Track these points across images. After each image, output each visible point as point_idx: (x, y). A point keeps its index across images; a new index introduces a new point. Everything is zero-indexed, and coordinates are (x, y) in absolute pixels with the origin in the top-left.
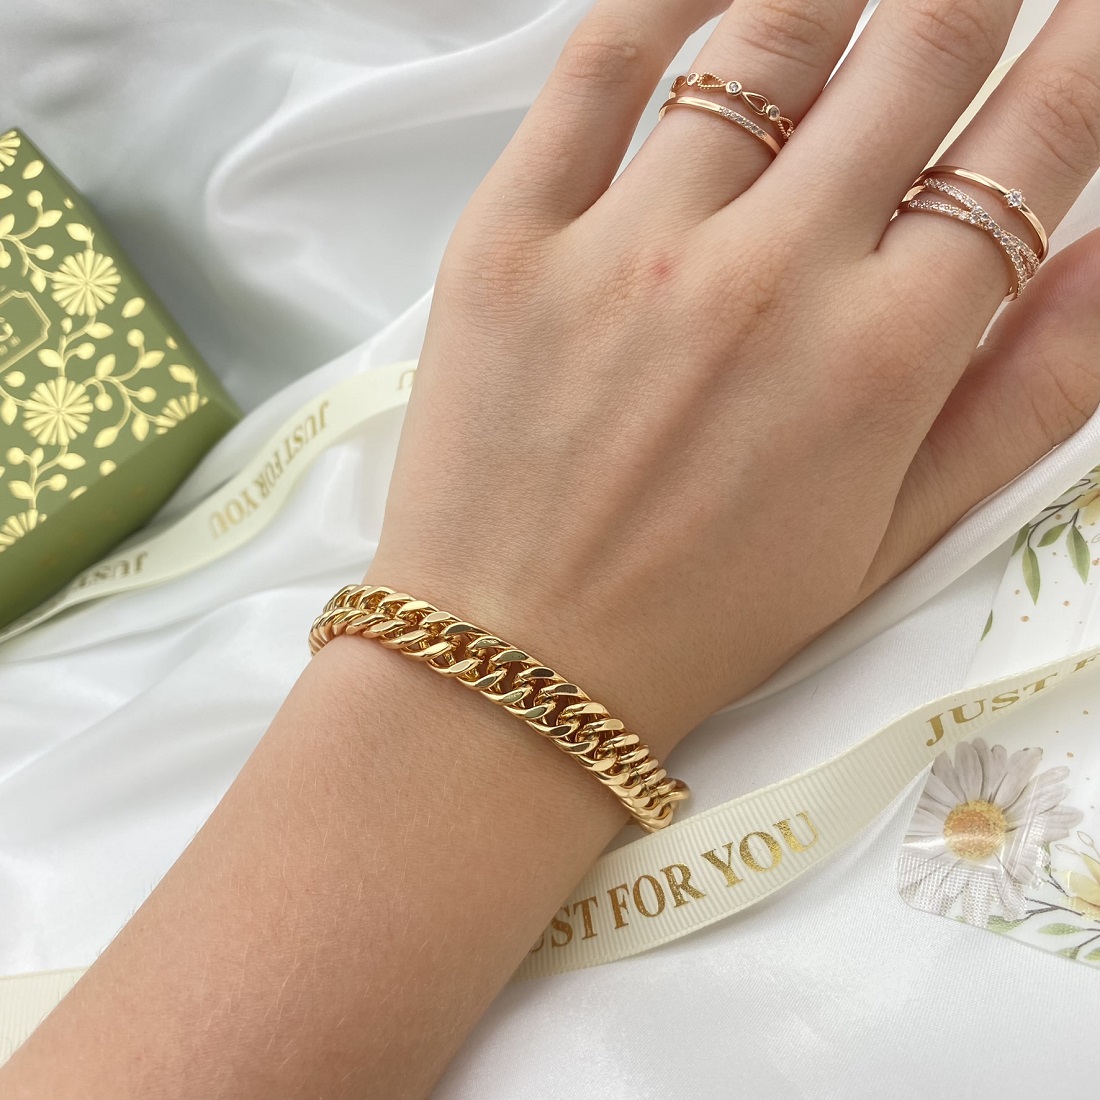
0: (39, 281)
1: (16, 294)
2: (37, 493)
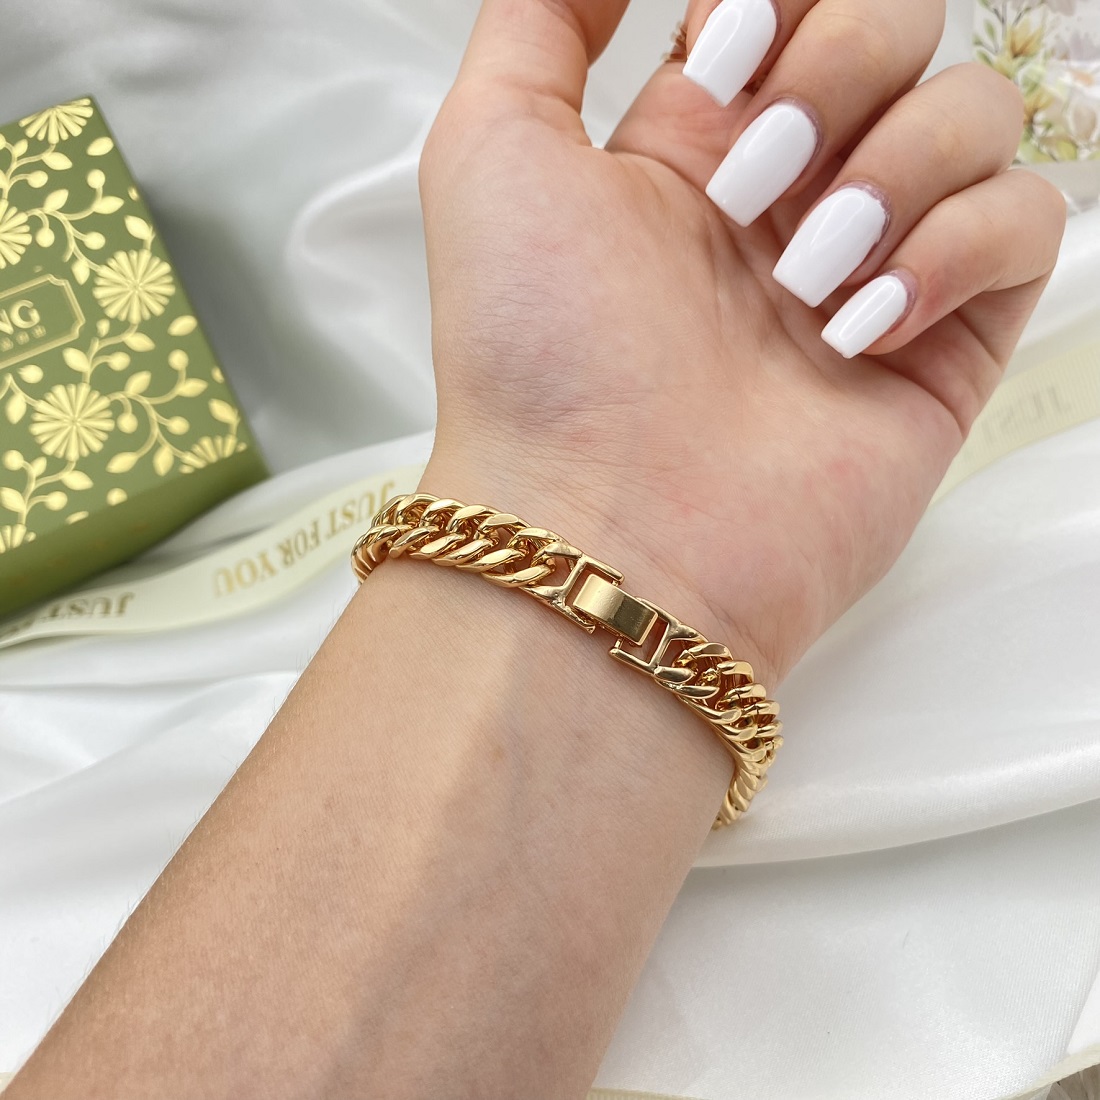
0: (82, 270)
2: (30, 507)
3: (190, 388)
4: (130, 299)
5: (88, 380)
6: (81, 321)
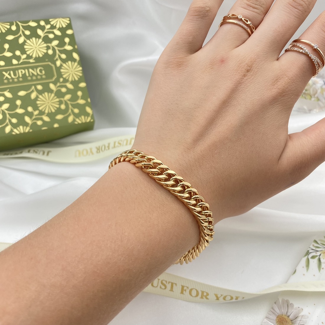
0: (58, 63)
1: (50, 63)
2: (32, 122)
3: (81, 102)
4: (70, 74)
5: (54, 93)
6: (55, 77)
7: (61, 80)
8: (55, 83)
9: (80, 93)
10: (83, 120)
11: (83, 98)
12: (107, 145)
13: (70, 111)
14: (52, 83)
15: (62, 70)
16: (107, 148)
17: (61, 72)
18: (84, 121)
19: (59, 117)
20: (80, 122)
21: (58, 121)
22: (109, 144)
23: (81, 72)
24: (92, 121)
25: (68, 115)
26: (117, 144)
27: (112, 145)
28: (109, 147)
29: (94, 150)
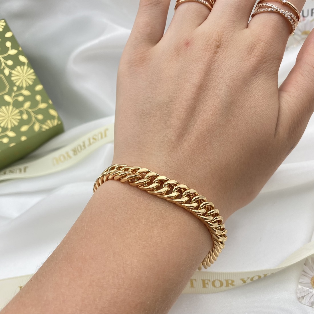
0: (7, 72)
3: (43, 106)
4: (22, 80)
5: (12, 104)
6: (8, 87)
7: (15, 89)
8: (9, 94)
9: (38, 98)
10: (49, 125)
11: (43, 101)
12: (82, 144)
13: (34, 119)
14: (7, 94)
15: (13, 79)
16: (83, 148)
17: (12, 81)
18: (51, 126)
19: (24, 128)
20: (47, 128)
21: (24, 134)
22: (84, 143)
23: (33, 74)
24: (59, 123)
25: (33, 124)
26: (92, 141)
27: (87, 143)
28: (84, 146)
29: (71, 153)
